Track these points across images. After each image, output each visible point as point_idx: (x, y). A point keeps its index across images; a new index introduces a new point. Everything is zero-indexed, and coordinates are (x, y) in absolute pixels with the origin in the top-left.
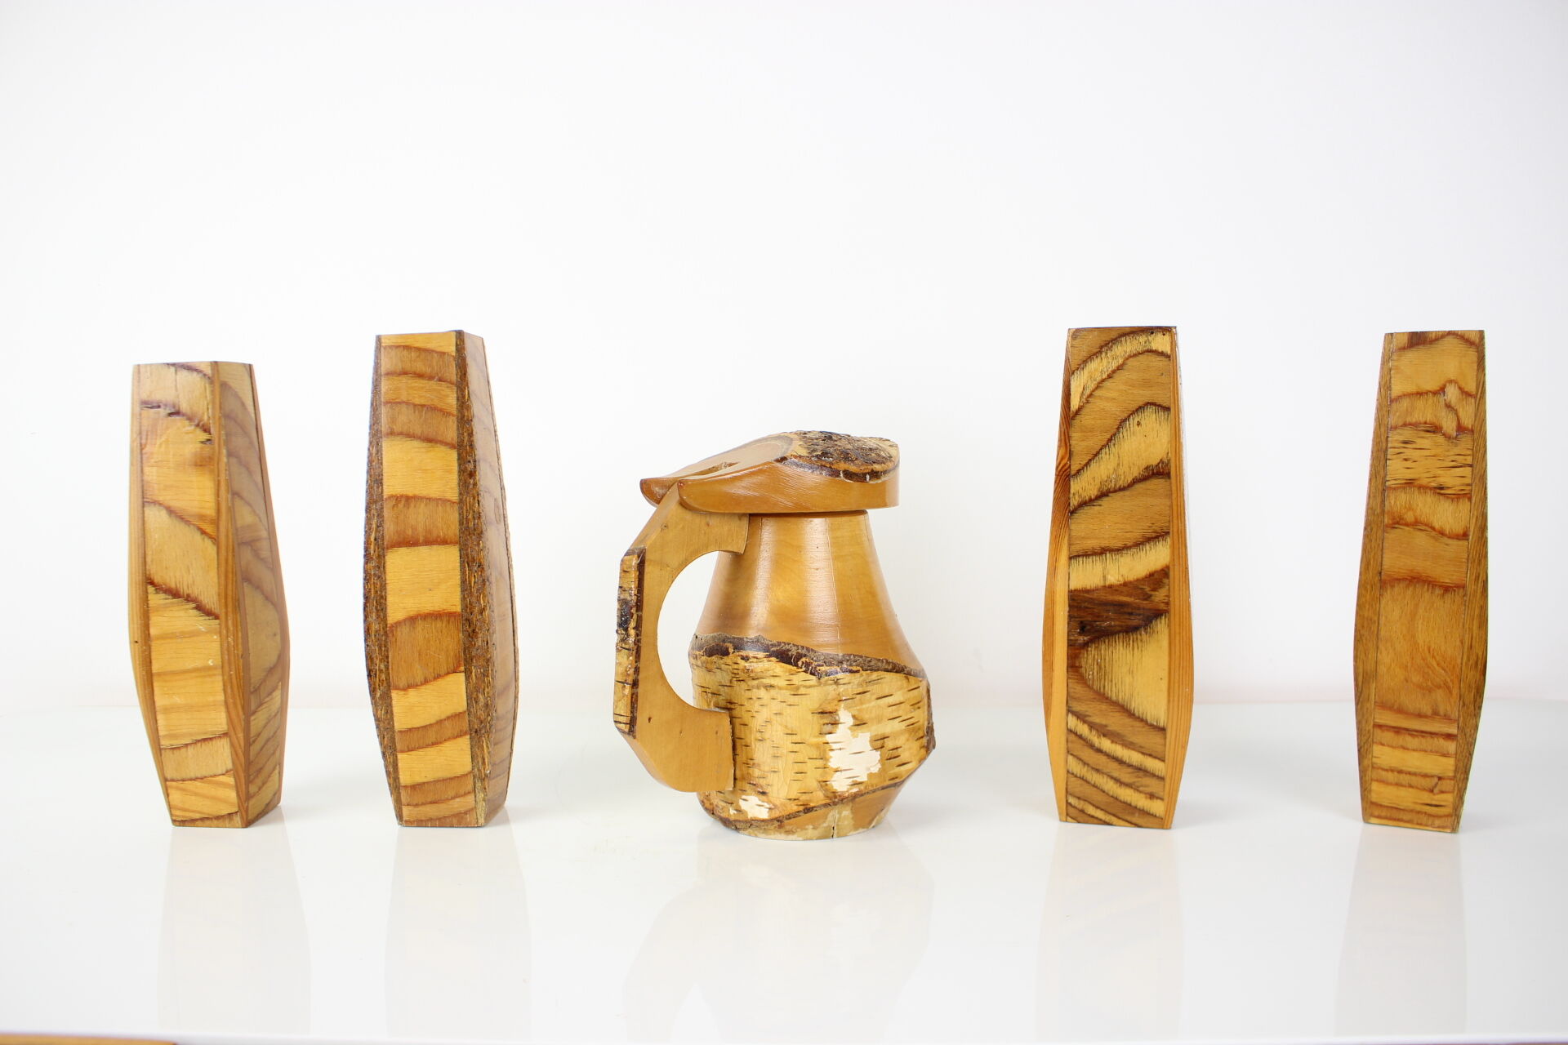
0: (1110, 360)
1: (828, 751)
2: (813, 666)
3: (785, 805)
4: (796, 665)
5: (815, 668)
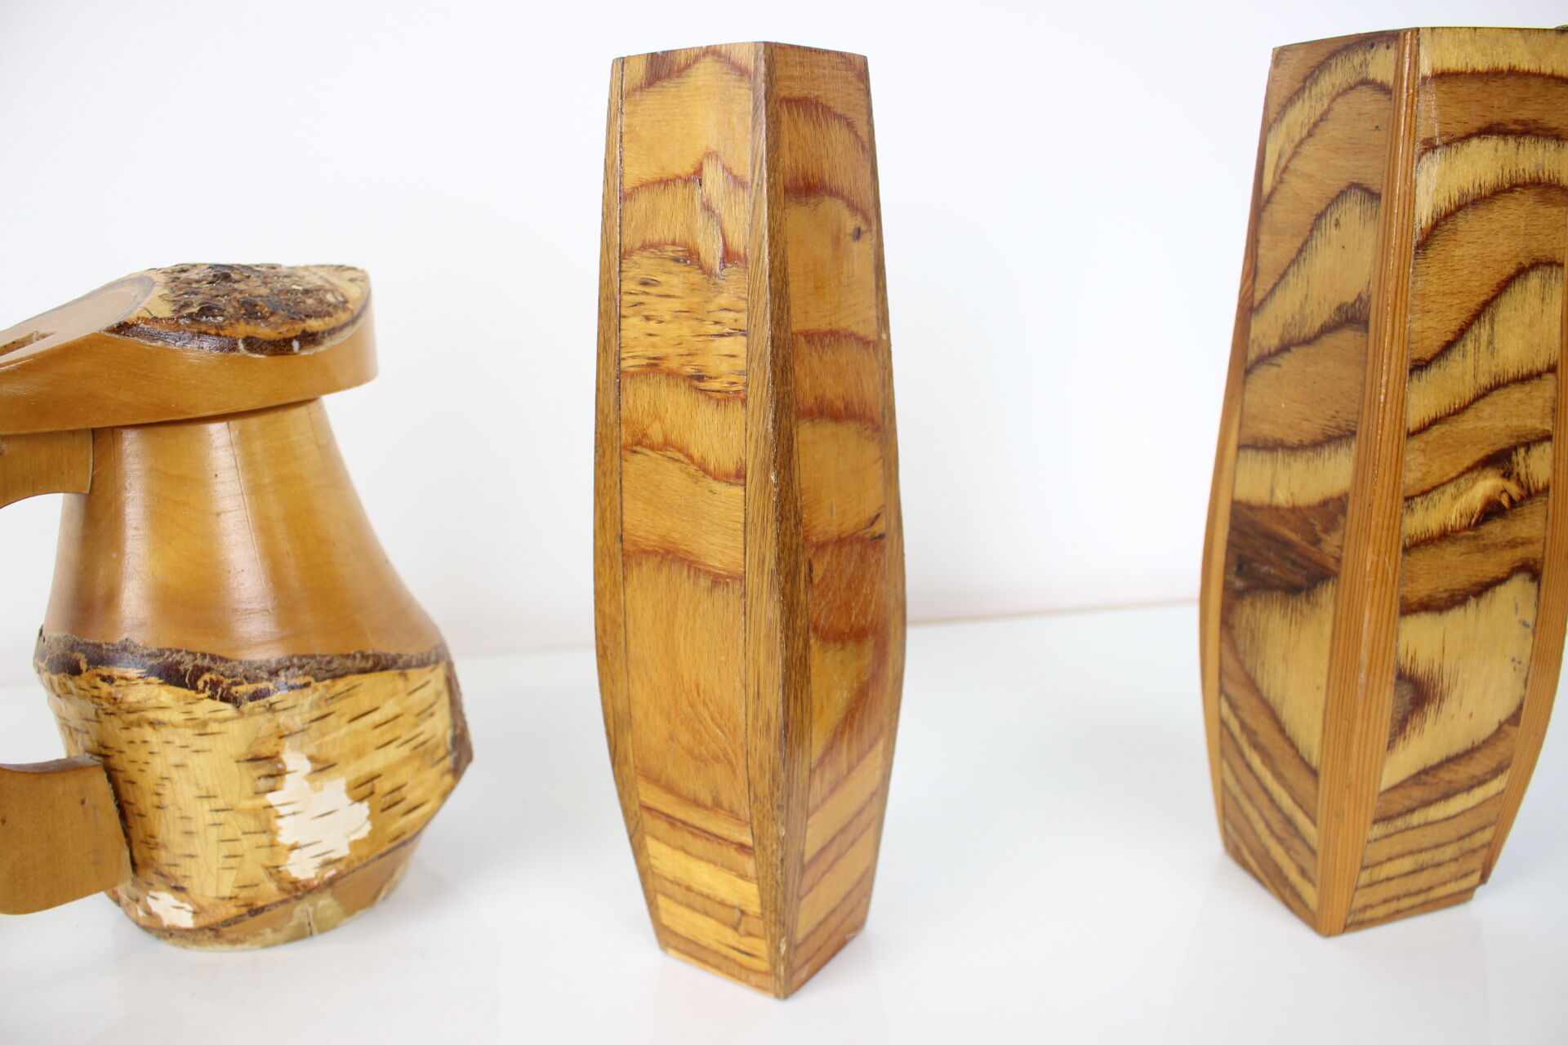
2: (224, 686)
4: (194, 687)
5: (229, 689)
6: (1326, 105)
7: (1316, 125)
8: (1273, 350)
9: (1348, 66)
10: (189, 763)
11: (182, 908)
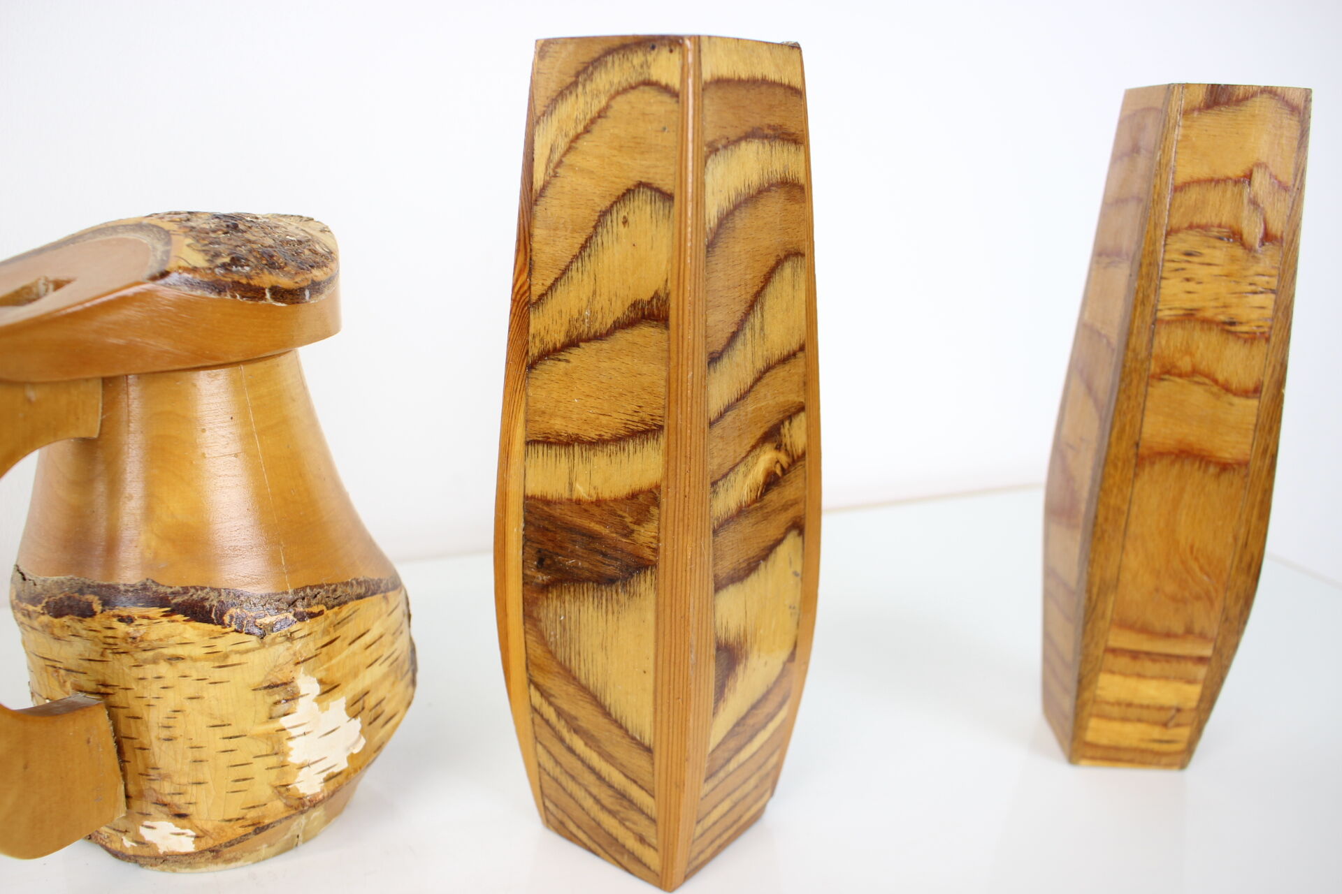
0: (589, 100)
1: (285, 742)
3: (222, 829)
6: (603, 103)
7: (593, 121)
8: (558, 345)
9: (627, 65)
10: (205, 695)
11: (183, 834)
